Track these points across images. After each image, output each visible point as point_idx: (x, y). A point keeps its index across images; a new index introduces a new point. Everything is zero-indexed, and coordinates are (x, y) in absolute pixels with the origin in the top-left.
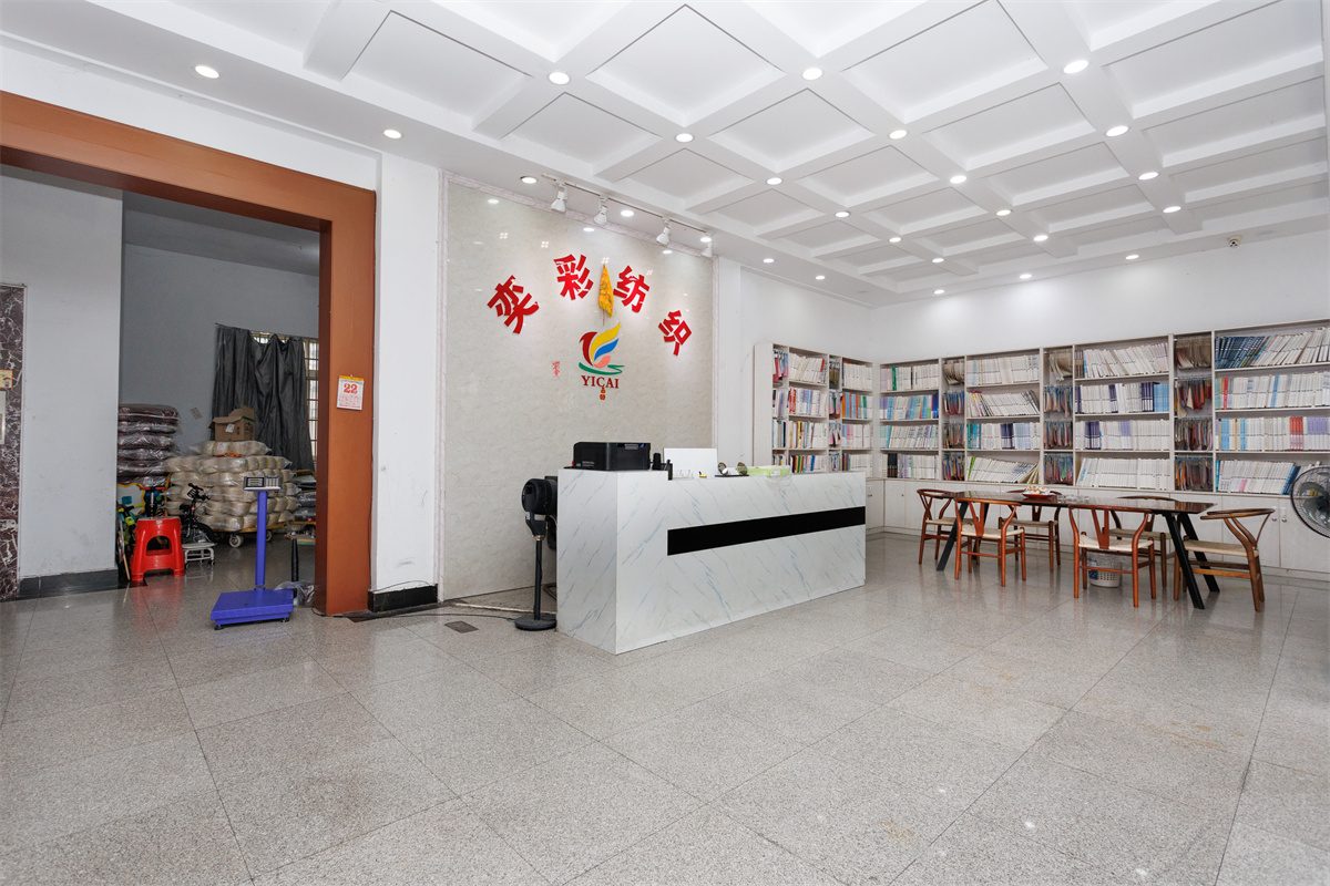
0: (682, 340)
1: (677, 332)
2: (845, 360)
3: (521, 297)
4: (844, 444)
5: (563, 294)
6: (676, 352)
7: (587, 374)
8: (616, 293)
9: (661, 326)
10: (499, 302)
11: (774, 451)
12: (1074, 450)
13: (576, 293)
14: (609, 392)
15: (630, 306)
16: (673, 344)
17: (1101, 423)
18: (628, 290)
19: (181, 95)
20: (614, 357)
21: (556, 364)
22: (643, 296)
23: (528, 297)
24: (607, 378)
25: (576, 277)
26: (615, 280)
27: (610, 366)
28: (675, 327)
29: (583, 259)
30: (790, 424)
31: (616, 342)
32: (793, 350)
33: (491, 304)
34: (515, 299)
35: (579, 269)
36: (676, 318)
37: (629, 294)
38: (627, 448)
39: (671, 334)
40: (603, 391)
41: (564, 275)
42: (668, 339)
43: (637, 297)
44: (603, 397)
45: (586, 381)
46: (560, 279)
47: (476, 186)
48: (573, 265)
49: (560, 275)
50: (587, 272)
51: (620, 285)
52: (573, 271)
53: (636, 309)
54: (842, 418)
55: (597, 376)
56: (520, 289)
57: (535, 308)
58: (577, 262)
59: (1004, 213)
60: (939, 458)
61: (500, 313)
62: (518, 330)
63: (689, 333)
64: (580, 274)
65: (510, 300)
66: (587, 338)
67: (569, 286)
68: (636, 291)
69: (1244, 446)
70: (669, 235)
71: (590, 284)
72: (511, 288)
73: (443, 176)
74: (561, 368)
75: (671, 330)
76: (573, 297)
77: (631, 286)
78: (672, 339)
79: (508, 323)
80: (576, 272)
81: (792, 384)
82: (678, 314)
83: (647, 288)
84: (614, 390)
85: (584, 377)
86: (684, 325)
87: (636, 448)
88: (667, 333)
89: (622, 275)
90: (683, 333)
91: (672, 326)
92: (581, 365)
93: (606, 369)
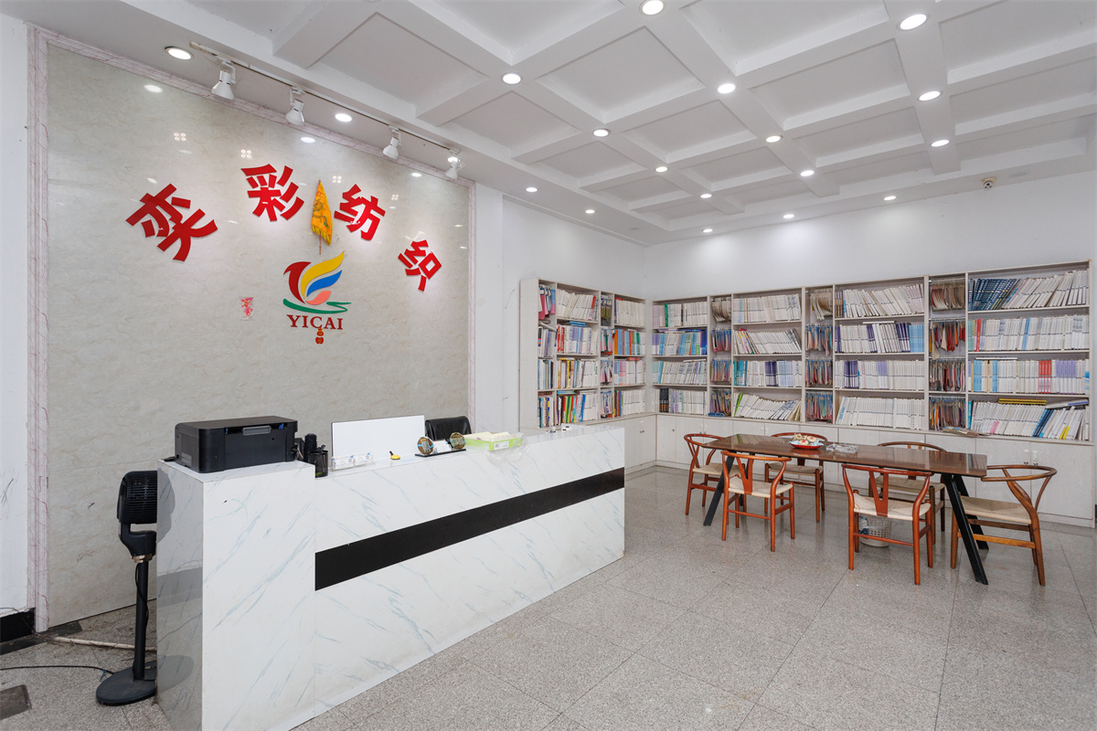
0: (430, 274)
1: (423, 265)
2: (617, 297)
3: (186, 214)
4: (616, 381)
5: (258, 212)
6: (422, 287)
7: (295, 313)
8: (337, 215)
9: (401, 257)
10: (148, 217)
11: (540, 393)
12: (834, 389)
13: (277, 212)
14: (328, 334)
15: (358, 233)
16: (417, 279)
17: (859, 363)
18: (355, 213)
20: (335, 292)
21: (247, 302)
22: (376, 222)
23: (199, 214)
24: (325, 317)
25: (277, 193)
26: (335, 202)
27: (329, 304)
28: (420, 259)
29: (288, 172)
30: (557, 364)
31: (338, 275)
32: (561, 286)
33: (133, 220)
34: (176, 217)
35: (282, 182)
36: (421, 249)
37: (357, 218)
38: (246, 432)
39: (415, 267)
40: (320, 333)
41: (258, 189)
42: (410, 273)
43: (369, 222)
44: (319, 341)
45: (294, 322)
46: (251, 194)
47: (101, 56)
48: (273, 179)
49: (251, 189)
50: (293, 188)
51: (343, 206)
52: (272, 185)
53: (368, 236)
54: (614, 355)
55: (310, 316)
56: (185, 203)
57: (211, 228)
58: (279, 175)
59: (773, 139)
60: (708, 394)
61: (149, 231)
62: (182, 256)
63: (438, 266)
64: (283, 190)
65: (168, 217)
66: (296, 270)
67: (267, 203)
68: (366, 215)
69: (996, 388)
70: (398, 147)
71: (299, 203)
72: (169, 200)
73: (34, 33)
74: (255, 305)
75: (415, 262)
76: (273, 218)
77: (360, 209)
78: (416, 272)
79: (163, 246)
80: (277, 187)
81: (561, 322)
82: (424, 244)
83: (382, 213)
84: (336, 332)
85: (291, 317)
86: (431, 257)
87: (267, 430)
88: (410, 266)
89: (346, 196)
90: (430, 266)
91: (417, 258)
92: (286, 302)
93: (324, 307)
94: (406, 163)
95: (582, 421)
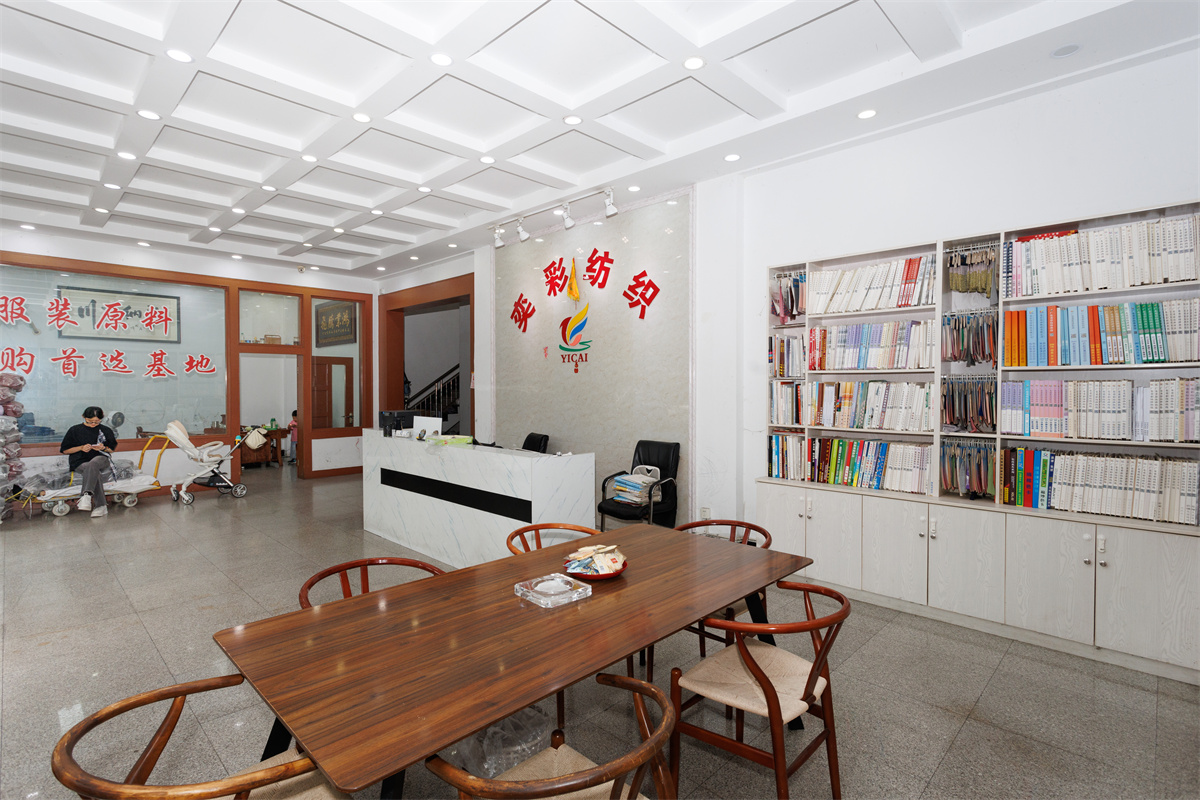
0: (649, 302)
1: (643, 294)
3: (525, 306)
5: (549, 294)
6: (642, 316)
7: (564, 353)
8: (585, 278)
9: (625, 294)
10: (516, 313)
11: (771, 430)
13: (557, 289)
15: (597, 284)
16: (638, 309)
18: (595, 271)
19: (432, 265)
20: (584, 335)
21: (546, 349)
22: (607, 271)
23: (530, 304)
24: (578, 353)
25: (557, 277)
26: (583, 267)
27: (580, 344)
28: (640, 290)
29: (561, 260)
31: (586, 320)
33: (512, 318)
34: (523, 308)
35: (559, 269)
36: (641, 280)
37: (595, 274)
39: (636, 298)
40: (577, 365)
41: (550, 279)
42: (632, 305)
43: (603, 272)
44: (576, 371)
45: (564, 359)
46: (547, 284)
48: (555, 269)
49: (547, 280)
50: (564, 270)
51: (588, 269)
52: (555, 273)
53: (602, 286)
55: (571, 353)
56: (525, 301)
57: (533, 310)
58: (557, 266)
61: (516, 321)
62: (524, 330)
63: (656, 290)
64: (558, 273)
65: (521, 310)
66: (565, 324)
67: (553, 287)
68: (602, 267)
71: (566, 278)
72: (521, 302)
74: (549, 351)
75: (636, 293)
76: (555, 294)
77: (597, 267)
78: (638, 302)
79: (520, 327)
82: (644, 274)
83: (611, 261)
84: (585, 363)
85: (563, 356)
86: (651, 284)
88: (632, 299)
89: (589, 260)
90: (650, 293)
91: (637, 290)
92: (561, 347)
93: (579, 347)
95: (880, 487)
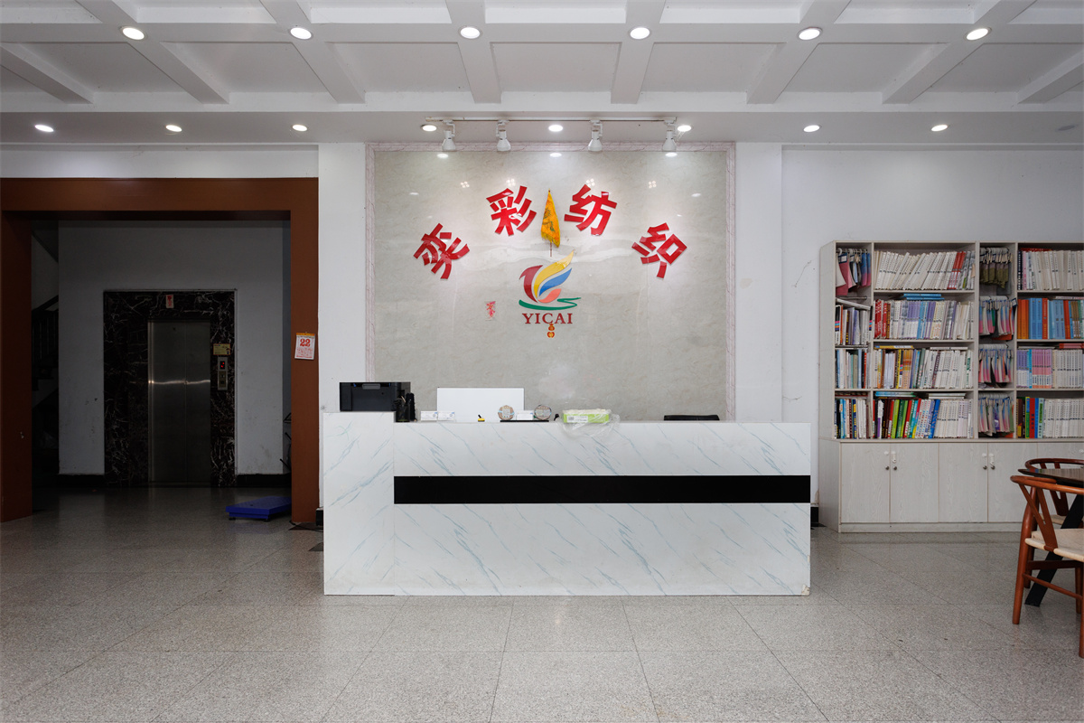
0: (671, 259)
1: (663, 250)
2: (1024, 247)
3: (448, 243)
4: (1023, 379)
5: (499, 230)
6: (661, 274)
7: (529, 311)
8: (568, 218)
9: (636, 247)
10: (426, 251)
11: (838, 393)
13: (514, 227)
14: (559, 328)
15: (588, 230)
16: (656, 266)
18: (585, 212)
20: (566, 289)
21: (491, 305)
22: (606, 215)
23: (458, 241)
24: (556, 313)
25: (514, 211)
26: (564, 204)
27: (559, 300)
28: (658, 245)
29: (523, 190)
31: (568, 273)
32: (881, 247)
33: (416, 256)
34: (443, 246)
35: (518, 201)
36: (660, 233)
37: (586, 217)
39: (653, 253)
40: (551, 328)
41: (499, 211)
42: (644, 261)
43: (599, 217)
44: (551, 335)
45: (528, 319)
46: (494, 217)
47: (400, 147)
48: (510, 200)
49: (494, 213)
50: (528, 203)
51: (573, 209)
52: (510, 205)
53: (598, 231)
54: (1016, 340)
55: (542, 313)
56: (448, 236)
57: (465, 250)
58: (515, 196)
61: (426, 261)
62: (446, 276)
63: (681, 248)
64: (518, 207)
65: (437, 247)
66: (529, 273)
67: (504, 219)
68: (597, 211)
71: (533, 214)
72: (438, 236)
73: (367, 148)
74: (497, 307)
75: (653, 248)
76: (510, 233)
77: (590, 207)
78: (655, 259)
79: (434, 270)
80: (514, 205)
81: (878, 296)
82: (664, 227)
83: (613, 205)
84: (567, 326)
85: (525, 315)
86: (674, 240)
87: (378, 387)
88: (646, 253)
89: (575, 198)
90: (673, 249)
91: (654, 244)
92: (522, 303)
93: (555, 304)
94: (641, 147)
95: (933, 437)
